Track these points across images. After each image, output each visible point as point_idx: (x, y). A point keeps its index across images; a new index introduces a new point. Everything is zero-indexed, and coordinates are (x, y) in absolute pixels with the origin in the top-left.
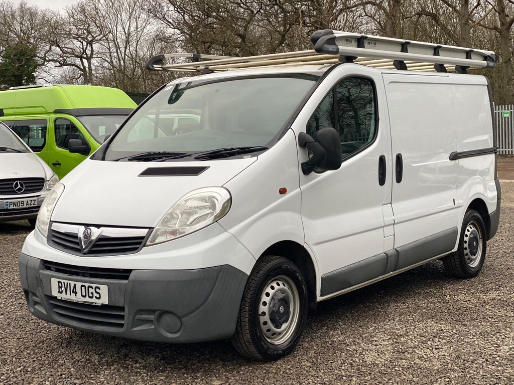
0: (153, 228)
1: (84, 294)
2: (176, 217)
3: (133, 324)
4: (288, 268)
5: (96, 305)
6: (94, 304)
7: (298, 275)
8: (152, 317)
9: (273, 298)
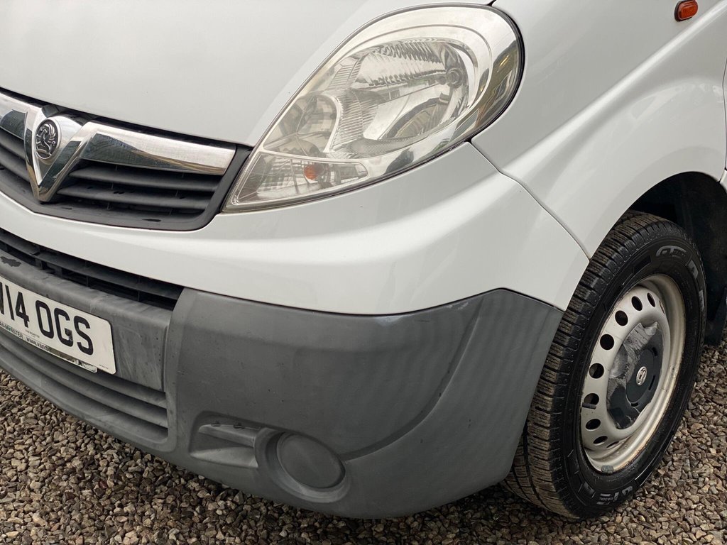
0: (250, 149)
1: (47, 328)
2: (327, 109)
3: (192, 440)
4: (672, 251)
5: (83, 367)
6: (76, 363)
7: (692, 265)
8: (250, 437)
9: (622, 350)
